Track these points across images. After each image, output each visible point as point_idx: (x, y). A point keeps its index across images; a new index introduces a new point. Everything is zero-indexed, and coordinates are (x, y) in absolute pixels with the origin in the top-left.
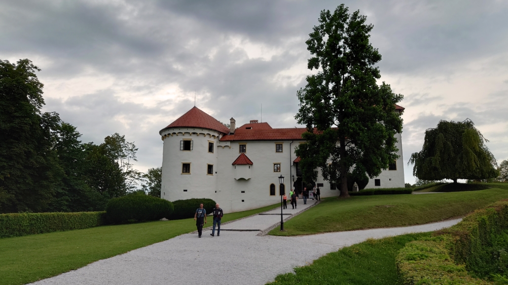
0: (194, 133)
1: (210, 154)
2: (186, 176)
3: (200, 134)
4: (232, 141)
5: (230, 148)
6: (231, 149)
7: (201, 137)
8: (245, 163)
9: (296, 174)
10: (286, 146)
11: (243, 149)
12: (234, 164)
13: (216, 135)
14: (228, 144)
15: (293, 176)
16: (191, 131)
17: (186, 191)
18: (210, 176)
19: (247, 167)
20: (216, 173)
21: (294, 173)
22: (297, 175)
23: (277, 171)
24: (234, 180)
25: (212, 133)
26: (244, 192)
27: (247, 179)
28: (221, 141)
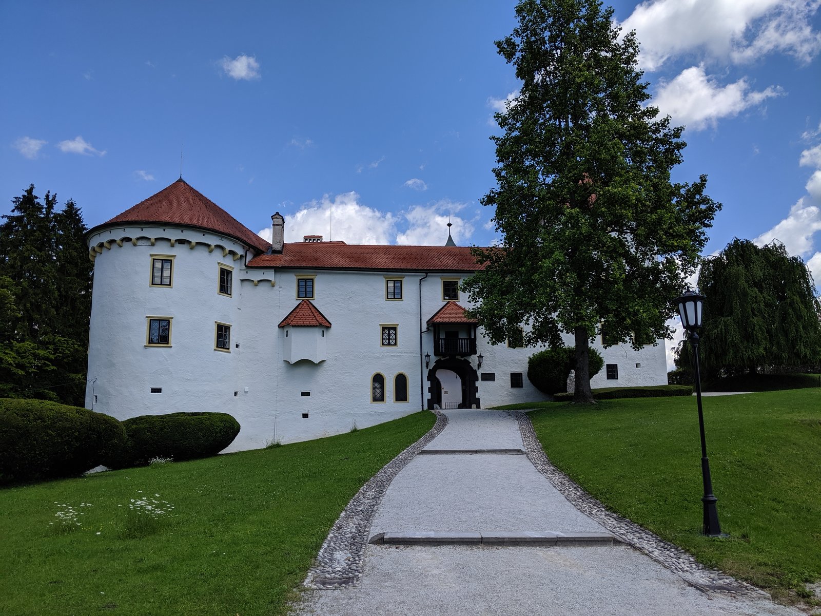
0: (181, 242)
1: (224, 298)
2: (160, 351)
3: (198, 244)
4: (278, 270)
5: (273, 286)
6: (276, 287)
7: (202, 253)
8: (314, 322)
9: (433, 350)
10: (410, 286)
11: (305, 290)
12: (281, 326)
13: (240, 251)
14: (270, 275)
15: (428, 356)
16: (174, 234)
17: (158, 390)
18: (222, 354)
19: (317, 332)
20: (237, 346)
21: (429, 349)
22: (436, 354)
23: (389, 344)
24: (282, 365)
25: (229, 246)
26: (308, 394)
27: (316, 362)
28: (249, 267)
